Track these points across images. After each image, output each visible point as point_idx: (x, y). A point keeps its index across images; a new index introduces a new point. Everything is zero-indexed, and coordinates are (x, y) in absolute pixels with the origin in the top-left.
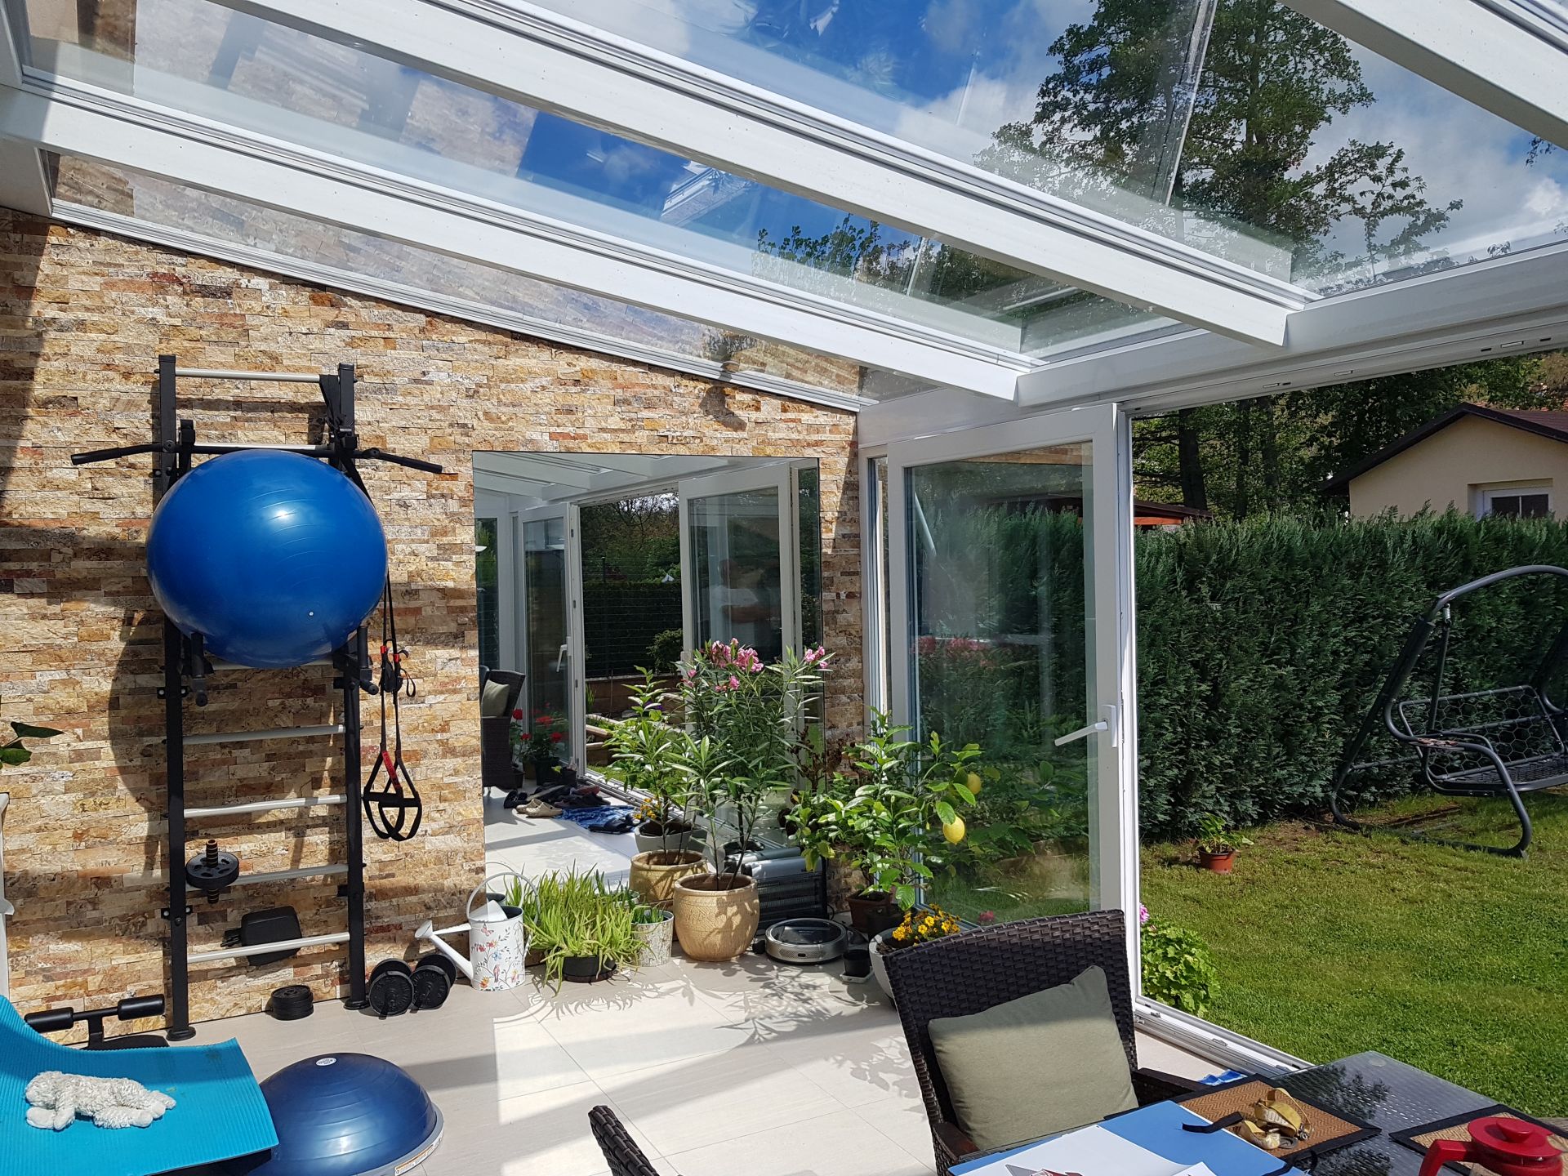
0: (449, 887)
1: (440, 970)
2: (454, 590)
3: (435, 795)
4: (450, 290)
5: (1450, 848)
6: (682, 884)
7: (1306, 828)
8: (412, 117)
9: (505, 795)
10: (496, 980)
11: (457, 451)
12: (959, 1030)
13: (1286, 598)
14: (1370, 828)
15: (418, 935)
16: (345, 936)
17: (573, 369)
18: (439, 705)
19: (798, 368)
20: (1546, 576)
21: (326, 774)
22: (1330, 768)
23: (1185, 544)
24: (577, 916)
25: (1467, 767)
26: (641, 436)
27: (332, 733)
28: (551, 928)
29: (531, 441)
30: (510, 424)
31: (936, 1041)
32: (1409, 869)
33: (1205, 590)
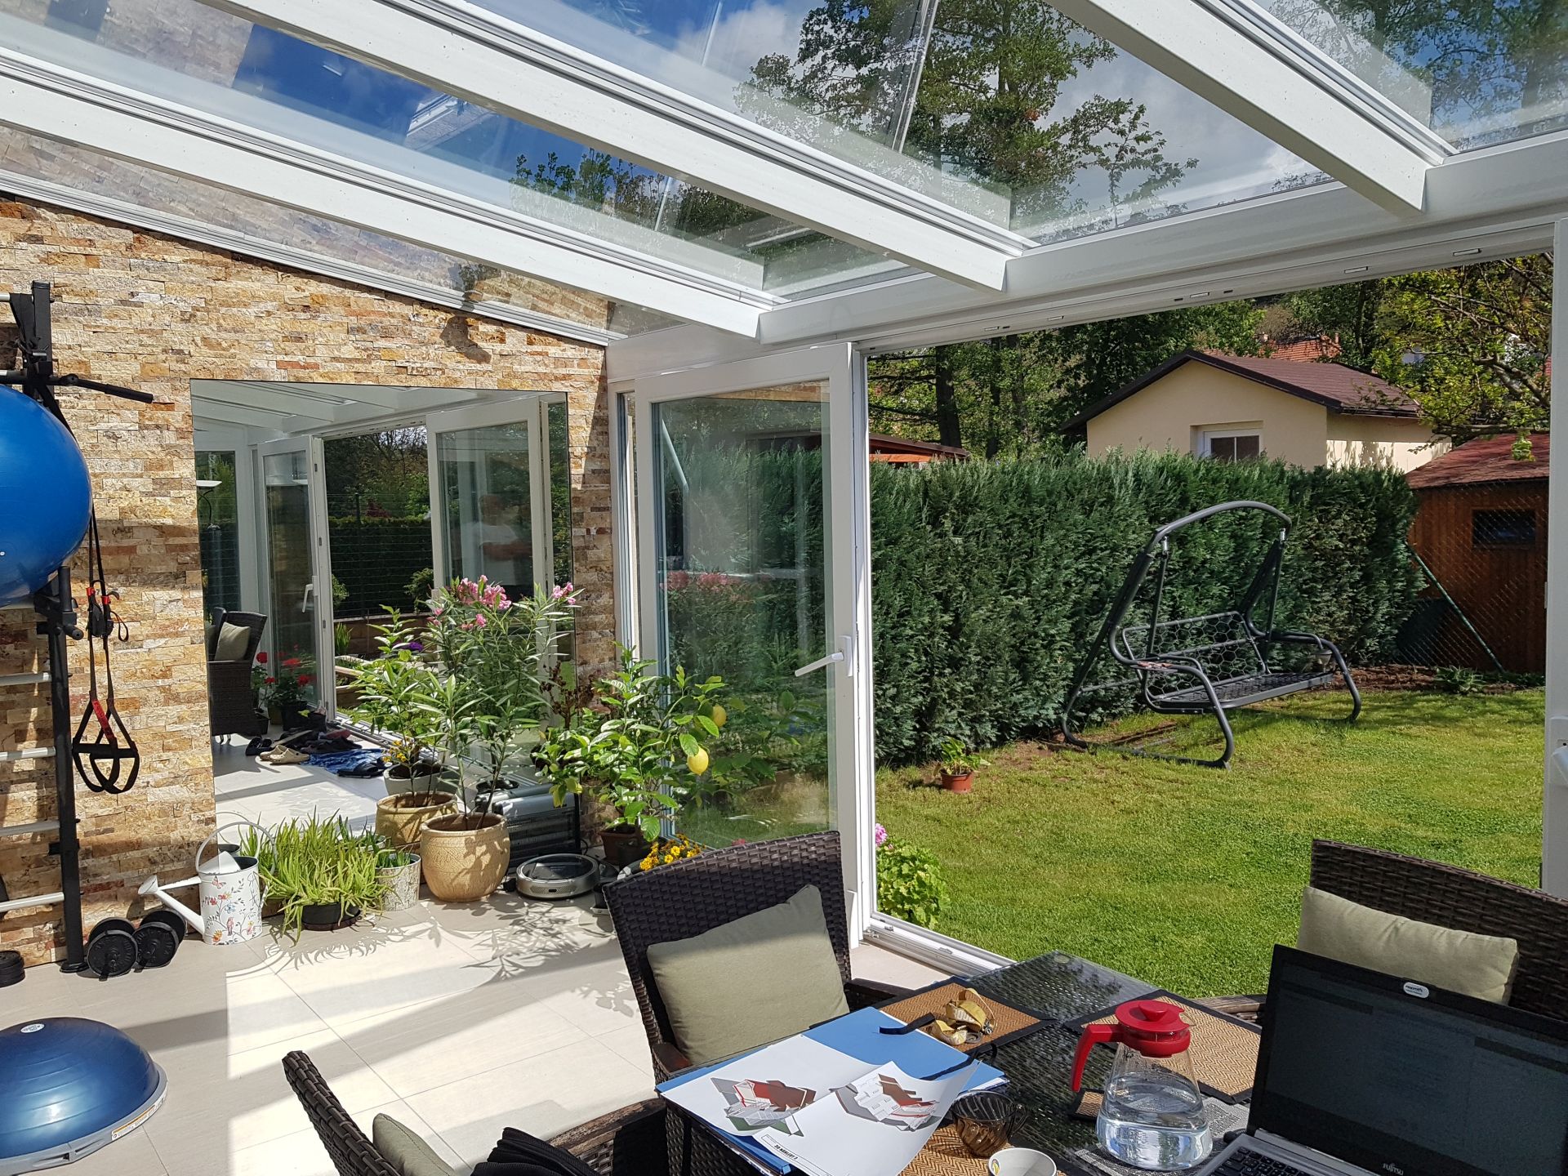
0: (176, 840)
1: (167, 927)
2: (174, 527)
3: (157, 744)
4: (160, 205)
5: (1164, 762)
6: (430, 826)
7: (1040, 748)
8: (111, 14)
9: (247, 742)
10: (230, 933)
11: (173, 379)
12: (677, 953)
13: (1023, 533)
14: (1096, 746)
15: (141, 891)
16: (59, 896)
17: (302, 295)
18: (161, 649)
19: (546, 301)
20: (1256, 511)
21: (31, 726)
22: (1062, 692)
23: (930, 481)
24: (317, 864)
25: (1182, 686)
26: (378, 367)
27: (36, 681)
28: (289, 877)
29: (257, 369)
30: (232, 351)
31: (654, 965)
32: (1128, 782)
33: (948, 525)
